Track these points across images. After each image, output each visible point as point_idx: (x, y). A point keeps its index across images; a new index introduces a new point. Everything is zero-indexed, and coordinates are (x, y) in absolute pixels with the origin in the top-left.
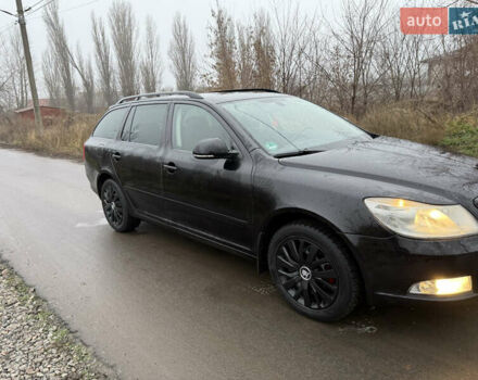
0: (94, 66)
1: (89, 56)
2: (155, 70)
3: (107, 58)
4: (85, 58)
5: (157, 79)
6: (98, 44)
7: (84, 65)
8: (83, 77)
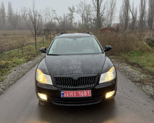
3: (144, 7)
8: (133, 15)
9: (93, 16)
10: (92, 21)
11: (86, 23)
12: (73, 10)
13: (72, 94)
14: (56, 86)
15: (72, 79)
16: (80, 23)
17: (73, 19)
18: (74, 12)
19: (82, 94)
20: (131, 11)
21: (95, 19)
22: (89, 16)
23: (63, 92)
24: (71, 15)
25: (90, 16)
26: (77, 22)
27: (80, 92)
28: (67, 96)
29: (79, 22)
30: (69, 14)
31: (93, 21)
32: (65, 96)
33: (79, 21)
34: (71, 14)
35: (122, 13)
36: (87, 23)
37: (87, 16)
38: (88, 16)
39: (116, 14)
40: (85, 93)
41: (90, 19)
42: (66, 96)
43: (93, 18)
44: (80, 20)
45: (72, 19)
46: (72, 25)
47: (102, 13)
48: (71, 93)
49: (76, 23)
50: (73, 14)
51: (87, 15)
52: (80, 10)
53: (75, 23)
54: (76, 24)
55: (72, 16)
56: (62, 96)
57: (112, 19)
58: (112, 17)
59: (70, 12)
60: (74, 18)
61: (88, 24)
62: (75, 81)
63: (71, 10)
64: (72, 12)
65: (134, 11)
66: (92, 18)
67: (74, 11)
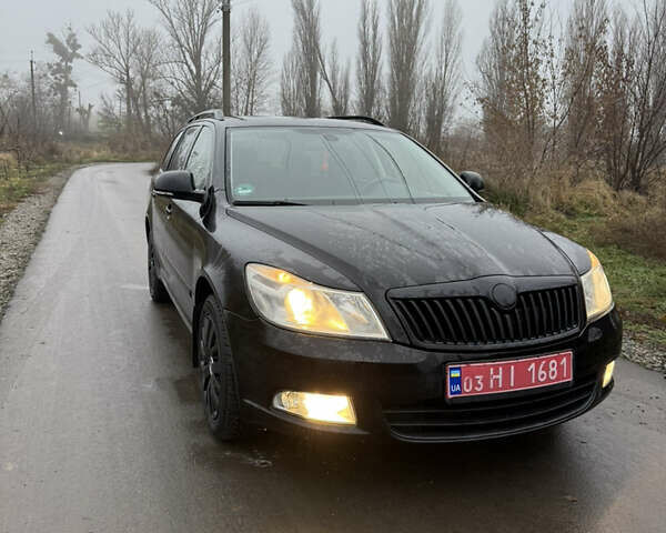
0: (353, 79)
1: (349, 63)
2: (448, 88)
3: (375, 66)
4: (342, 63)
5: (449, 104)
6: (365, 44)
7: (339, 76)
8: (333, 94)
9: (172, 83)
10: (169, 107)
11: (139, 114)
12: (70, 51)
13: (500, 377)
14: (412, 346)
15: (490, 303)
16: (108, 111)
17: (70, 89)
18: (74, 60)
19: (541, 372)
20: (326, 79)
21: (179, 97)
22: (151, 84)
23: (459, 369)
24: (62, 70)
25: (158, 81)
26: (90, 107)
27: (533, 366)
28: (476, 388)
29: (105, 103)
30: (50, 67)
31: (173, 105)
32: (467, 390)
33: (106, 99)
34: (58, 64)
35: (293, 84)
36: (143, 114)
37: (143, 84)
38: (147, 80)
39: (267, 85)
40: (552, 369)
41: (157, 94)
42: (474, 390)
43: (170, 91)
44: (111, 94)
45: (67, 91)
46: (67, 119)
47: (212, 76)
48: (496, 373)
49: (87, 108)
50: (70, 68)
51: (144, 77)
52: (107, 52)
53: (81, 110)
54: (88, 112)
55: (66, 77)
56: (452, 393)
57: (252, 104)
58: (255, 98)
59: (56, 58)
60: (75, 86)
61: (147, 117)
62: (506, 312)
63: (59, 49)
64: (68, 57)
65: (339, 81)
66: (170, 95)
67: (79, 56)
